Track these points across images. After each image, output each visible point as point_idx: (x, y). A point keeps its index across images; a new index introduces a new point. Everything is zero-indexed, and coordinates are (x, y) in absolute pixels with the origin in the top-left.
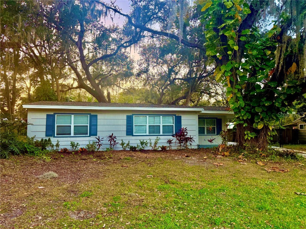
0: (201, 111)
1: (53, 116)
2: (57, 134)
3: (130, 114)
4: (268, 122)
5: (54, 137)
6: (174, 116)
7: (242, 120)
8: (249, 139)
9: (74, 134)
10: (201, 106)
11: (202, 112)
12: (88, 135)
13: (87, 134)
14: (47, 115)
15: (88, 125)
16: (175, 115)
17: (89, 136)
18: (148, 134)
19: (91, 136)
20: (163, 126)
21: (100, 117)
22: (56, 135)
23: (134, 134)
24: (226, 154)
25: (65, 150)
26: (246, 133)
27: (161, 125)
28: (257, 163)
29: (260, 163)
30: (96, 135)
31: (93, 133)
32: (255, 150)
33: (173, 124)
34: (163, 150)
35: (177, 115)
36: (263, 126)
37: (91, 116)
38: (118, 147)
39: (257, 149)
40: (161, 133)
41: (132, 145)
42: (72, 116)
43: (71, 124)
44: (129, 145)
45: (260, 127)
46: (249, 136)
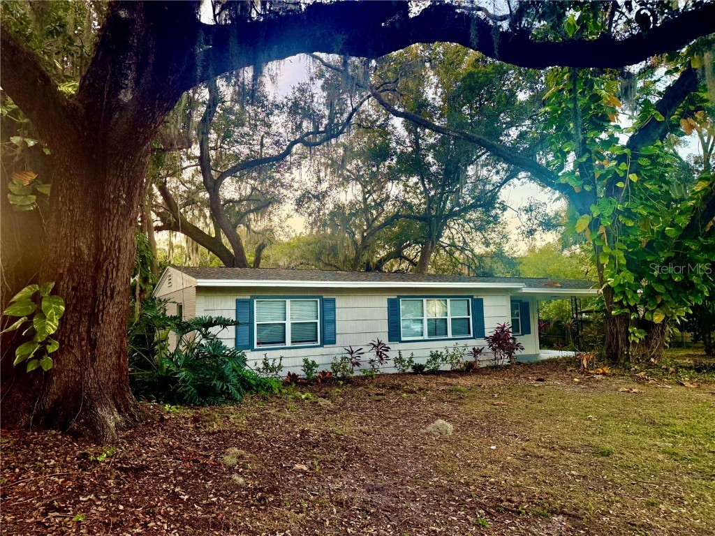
0: (519, 289)
1: (250, 303)
2: (258, 344)
3: (394, 296)
4: (674, 311)
5: (253, 350)
6: (470, 300)
7: (626, 307)
8: (637, 341)
9: (292, 342)
10: (521, 280)
11: (524, 291)
12: (319, 344)
13: (317, 341)
14: (238, 302)
15: (319, 321)
16: (471, 297)
17: (321, 346)
18: (426, 337)
19: (325, 346)
21: (340, 302)
22: (256, 346)
23: (403, 339)
24: (607, 371)
25: (293, 377)
26: (630, 330)
27: (449, 318)
28: (682, 384)
29: (687, 384)
30: (334, 342)
31: (329, 339)
32: (648, 360)
33: (469, 315)
34: (470, 369)
35: (475, 297)
36: (663, 317)
37: (323, 301)
38: (389, 368)
39: (652, 360)
40: (450, 335)
41: (417, 361)
42: (288, 301)
43: (285, 320)
44: (412, 362)
45: (658, 319)
46: (637, 335)
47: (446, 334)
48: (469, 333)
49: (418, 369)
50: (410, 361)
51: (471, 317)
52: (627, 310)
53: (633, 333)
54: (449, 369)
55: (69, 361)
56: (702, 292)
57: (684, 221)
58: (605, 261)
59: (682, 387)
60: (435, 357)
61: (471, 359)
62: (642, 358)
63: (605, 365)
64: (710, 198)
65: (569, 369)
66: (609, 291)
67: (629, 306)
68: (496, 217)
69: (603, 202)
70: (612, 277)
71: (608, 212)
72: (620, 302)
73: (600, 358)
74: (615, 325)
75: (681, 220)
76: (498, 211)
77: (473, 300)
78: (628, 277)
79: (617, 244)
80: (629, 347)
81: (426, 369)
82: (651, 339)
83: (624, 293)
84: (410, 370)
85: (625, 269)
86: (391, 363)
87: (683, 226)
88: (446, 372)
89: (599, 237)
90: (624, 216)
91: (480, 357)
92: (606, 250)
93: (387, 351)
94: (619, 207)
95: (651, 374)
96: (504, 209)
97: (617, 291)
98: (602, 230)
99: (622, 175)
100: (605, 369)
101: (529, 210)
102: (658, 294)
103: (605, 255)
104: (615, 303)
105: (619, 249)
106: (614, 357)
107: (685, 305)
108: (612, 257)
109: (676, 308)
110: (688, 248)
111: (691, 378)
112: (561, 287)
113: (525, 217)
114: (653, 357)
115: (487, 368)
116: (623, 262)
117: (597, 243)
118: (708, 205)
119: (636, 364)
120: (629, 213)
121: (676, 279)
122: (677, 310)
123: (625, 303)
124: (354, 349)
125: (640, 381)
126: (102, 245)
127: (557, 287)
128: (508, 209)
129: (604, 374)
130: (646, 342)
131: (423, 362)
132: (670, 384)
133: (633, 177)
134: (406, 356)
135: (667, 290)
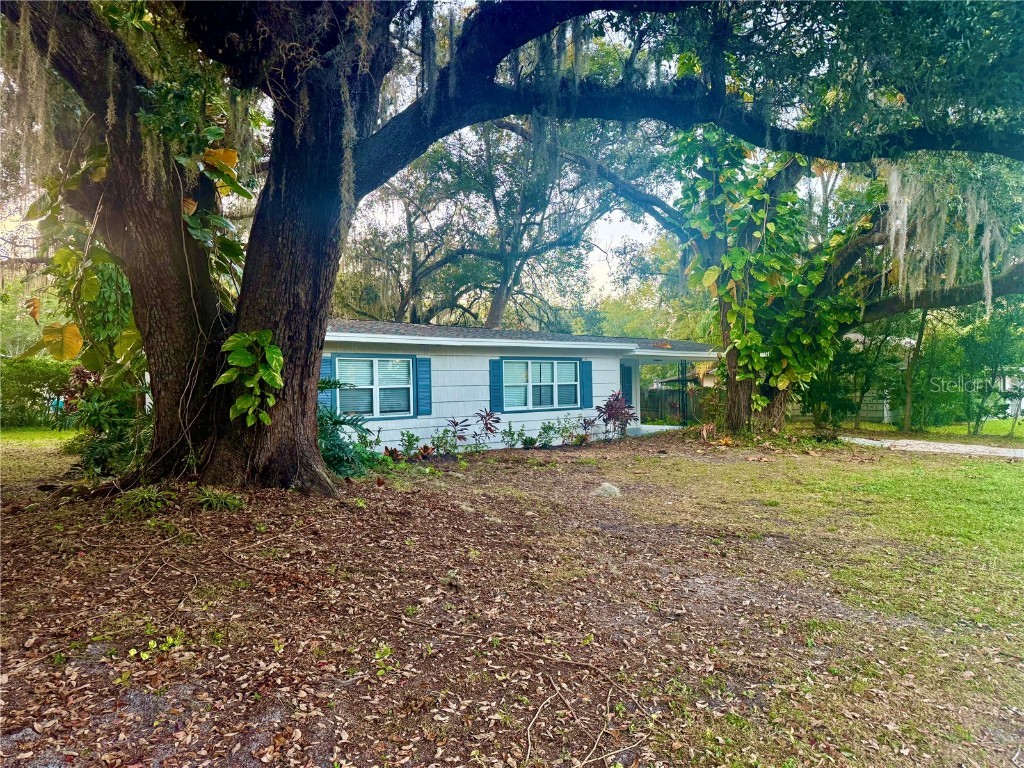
0: (631, 350)
1: (331, 362)
3: (496, 357)
4: (799, 376)
6: (578, 363)
7: (751, 372)
8: (760, 409)
9: (380, 412)
11: (635, 353)
12: (412, 414)
13: (409, 410)
15: (411, 386)
16: (580, 359)
17: (415, 417)
18: (530, 406)
19: (419, 417)
20: (559, 386)
21: (437, 363)
23: (506, 409)
24: (730, 442)
25: (392, 453)
26: (753, 397)
27: (555, 385)
28: (808, 453)
29: (812, 453)
30: (429, 412)
31: (423, 408)
32: (770, 431)
33: (576, 381)
34: (582, 443)
35: (583, 360)
36: (787, 383)
37: (416, 362)
38: (495, 442)
39: (774, 430)
40: (556, 406)
41: (528, 434)
42: (376, 361)
43: (372, 384)
44: (523, 435)
45: (782, 385)
46: (760, 403)
47: (552, 403)
48: (576, 402)
49: (529, 444)
50: (521, 434)
51: (578, 383)
52: (752, 376)
53: (756, 401)
54: (561, 443)
55: (281, 416)
56: (827, 356)
57: (816, 278)
58: (732, 320)
59: (808, 457)
60: (547, 429)
61: (581, 432)
62: (764, 428)
63: (727, 436)
64: (845, 255)
65: (687, 441)
66: (735, 353)
67: (754, 371)
68: (580, 259)
69: (735, 251)
70: (739, 338)
71: (740, 264)
72: (746, 366)
73: (719, 428)
74: (737, 392)
75: (814, 277)
76: (583, 251)
77: (582, 363)
78: (755, 338)
79: (747, 301)
80: (750, 415)
81: (537, 444)
82: (773, 406)
83: (749, 357)
84: (519, 445)
85: (752, 329)
86: (499, 437)
87: (816, 284)
88: (558, 447)
89: (728, 293)
90: (755, 269)
91: (591, 430)
92: (735, 307)
93: (497, 422)
94: (752, 259)
95: (775, 445)
96: (590, 248)
97: (743, 353)
98: (731, 284)
99: (758, 223)
100: (727, 439)
101: (623, 252)
102: (784, 357)
103: (733, 313)
104: (740, 367)
105: (749, 307)
106: (735, 427)
107: (810, 369)
108: (740, 316)
109: (802, 374)
110: (818, 308)
111: (814, 448)
112: (672, 349)
113: (616, 261)
114: (775, 426)
115: (599, 441)
116: (752, 321)
117: (726, 300)
118: (842, 262)
119: (757, 434)
120: (760, 267)
121: (805, 342)
122: (802, 376)
123: (750, 367)
124: (458, 420)
125: (765, 450)
126: (319, 292)
127: (668, 349)
128: (595, 248)
129: (727, 445)
130: (768, 411)
131: (534, 435)
132: (796, 453)
133: (771, 227)
134: (516, 428)
135: (795, 355)
